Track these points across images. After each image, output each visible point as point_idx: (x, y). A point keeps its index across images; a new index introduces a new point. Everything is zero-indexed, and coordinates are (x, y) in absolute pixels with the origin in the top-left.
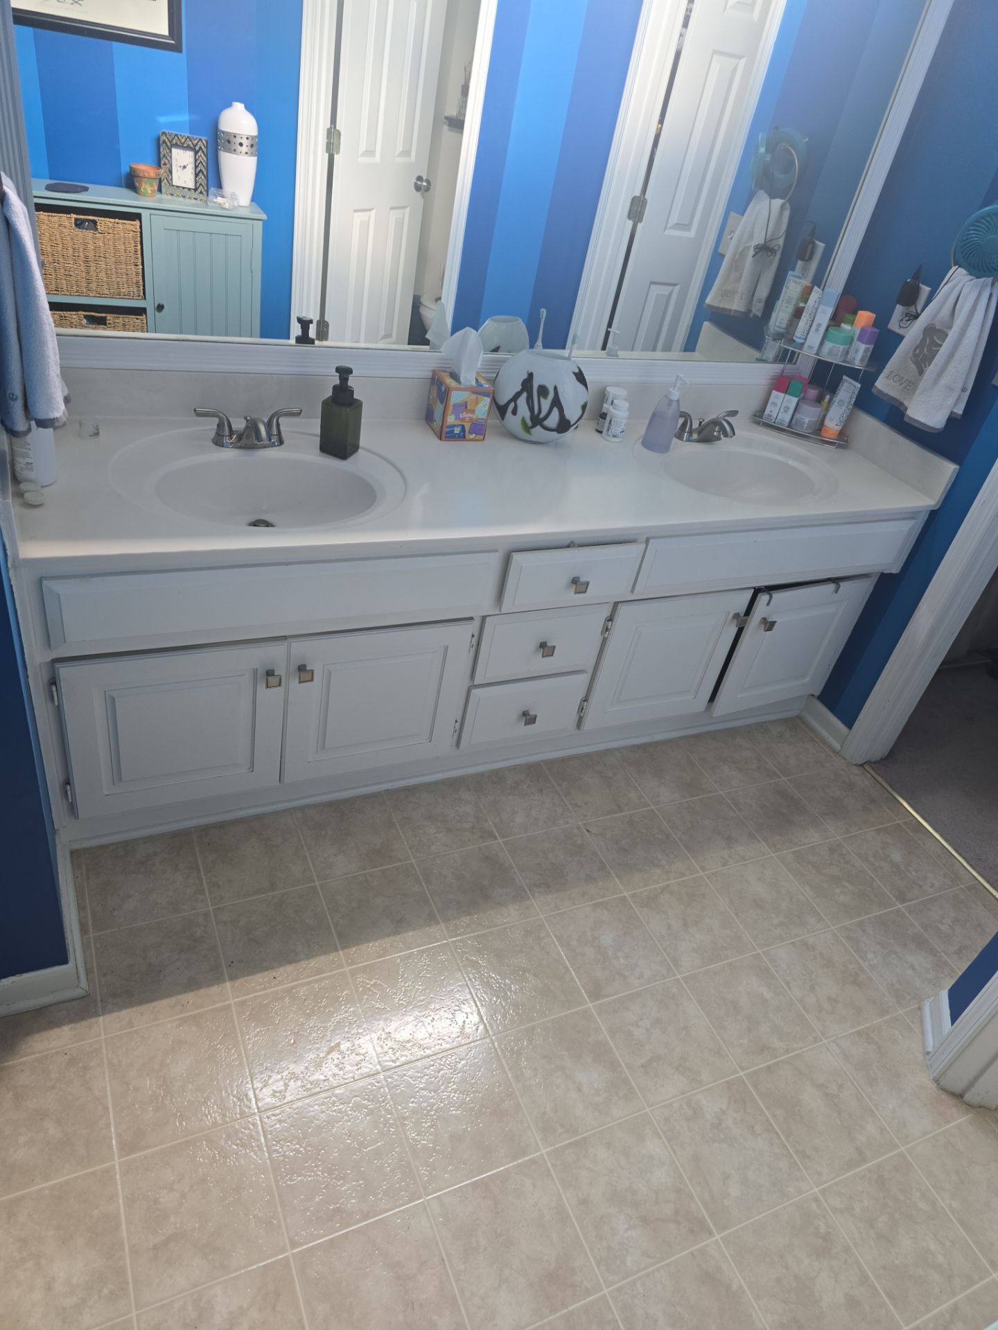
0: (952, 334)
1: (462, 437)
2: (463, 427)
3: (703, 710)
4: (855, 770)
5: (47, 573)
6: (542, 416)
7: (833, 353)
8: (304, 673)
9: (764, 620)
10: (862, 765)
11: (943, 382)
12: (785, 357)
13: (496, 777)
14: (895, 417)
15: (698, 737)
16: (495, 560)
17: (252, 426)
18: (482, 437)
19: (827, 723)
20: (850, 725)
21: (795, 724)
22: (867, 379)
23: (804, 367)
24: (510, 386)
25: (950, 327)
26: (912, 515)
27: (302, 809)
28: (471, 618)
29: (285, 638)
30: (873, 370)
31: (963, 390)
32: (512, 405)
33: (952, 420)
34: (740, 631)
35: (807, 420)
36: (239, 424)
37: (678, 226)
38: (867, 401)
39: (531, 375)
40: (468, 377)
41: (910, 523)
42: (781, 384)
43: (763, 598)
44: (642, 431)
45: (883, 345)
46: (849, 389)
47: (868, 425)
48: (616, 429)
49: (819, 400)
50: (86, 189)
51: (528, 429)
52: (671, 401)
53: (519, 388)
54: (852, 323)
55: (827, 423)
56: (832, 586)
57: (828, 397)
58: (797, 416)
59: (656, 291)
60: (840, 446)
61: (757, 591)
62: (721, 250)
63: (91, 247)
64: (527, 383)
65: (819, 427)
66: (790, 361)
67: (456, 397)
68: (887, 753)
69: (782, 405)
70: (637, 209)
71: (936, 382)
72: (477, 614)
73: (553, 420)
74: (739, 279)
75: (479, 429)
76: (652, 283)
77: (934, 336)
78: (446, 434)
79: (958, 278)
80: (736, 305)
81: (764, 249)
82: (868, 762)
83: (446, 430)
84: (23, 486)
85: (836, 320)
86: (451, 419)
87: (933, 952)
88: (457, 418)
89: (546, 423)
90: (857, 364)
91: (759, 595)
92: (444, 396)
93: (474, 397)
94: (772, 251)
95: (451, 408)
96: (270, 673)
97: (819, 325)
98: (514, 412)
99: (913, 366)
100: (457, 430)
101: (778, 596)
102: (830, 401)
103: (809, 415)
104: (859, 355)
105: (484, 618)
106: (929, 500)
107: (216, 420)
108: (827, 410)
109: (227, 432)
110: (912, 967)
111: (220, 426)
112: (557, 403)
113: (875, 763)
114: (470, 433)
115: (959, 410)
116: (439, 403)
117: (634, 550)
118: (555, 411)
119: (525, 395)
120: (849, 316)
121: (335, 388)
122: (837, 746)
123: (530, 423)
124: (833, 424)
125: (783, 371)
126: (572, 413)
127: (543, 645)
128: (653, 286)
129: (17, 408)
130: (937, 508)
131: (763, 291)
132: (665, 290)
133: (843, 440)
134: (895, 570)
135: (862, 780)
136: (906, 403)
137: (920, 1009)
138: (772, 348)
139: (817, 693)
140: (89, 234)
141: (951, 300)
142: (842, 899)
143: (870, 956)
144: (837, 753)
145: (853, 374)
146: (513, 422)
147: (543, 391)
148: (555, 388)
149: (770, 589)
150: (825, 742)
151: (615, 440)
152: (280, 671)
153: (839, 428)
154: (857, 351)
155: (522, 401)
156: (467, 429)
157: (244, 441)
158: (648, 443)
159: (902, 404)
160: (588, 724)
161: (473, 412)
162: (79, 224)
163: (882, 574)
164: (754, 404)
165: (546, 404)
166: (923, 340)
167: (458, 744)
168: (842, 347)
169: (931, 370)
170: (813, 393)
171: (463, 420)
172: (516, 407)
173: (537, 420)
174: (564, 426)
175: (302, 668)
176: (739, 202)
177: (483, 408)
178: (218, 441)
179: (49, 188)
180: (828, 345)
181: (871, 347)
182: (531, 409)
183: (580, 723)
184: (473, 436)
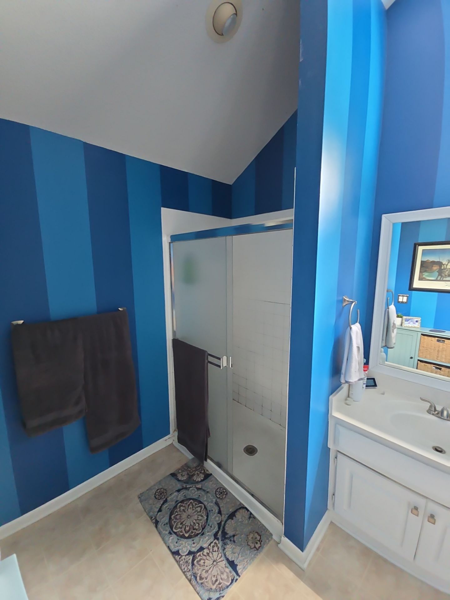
5: (338, 423)
8: (432, 518)
17: (442, 412)
29: (427, 498)
36: (439, 408)
50: (444, 332)
63: (441, 347)
84: (348, 399)
96: (415, 509)
107: (430, 404)
109: (433, 409)
111: (431, 406)
140: (441, 344)
152: (421, 511)
157: (438, 415)
162: (438, 341)
175: (432, 516)
178: (429, 411)
179: (431, 331)
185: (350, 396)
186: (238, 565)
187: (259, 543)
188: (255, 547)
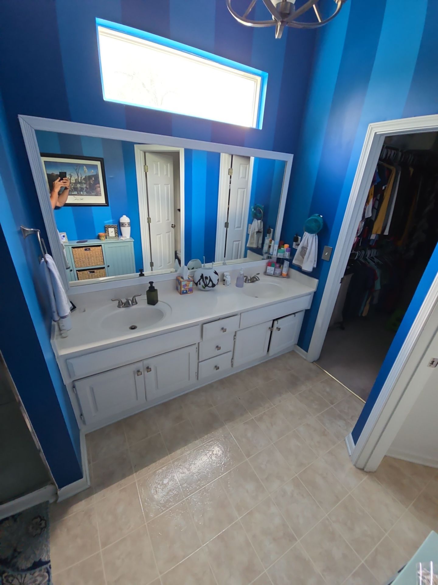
0: (309, 248)
1: (186, 293)
2: (186, 291)
3: (266, 354)
4: (311, 364)
5: (68, 358)
6: (207, 284)
7: (280, 255)
8: (148, 369)
9: (277, 328)
11: (309, 260)
13: (211, 386)
14: (300, 270)
15: (266, 362)
16: (199, 327)
17: (128, 302)
18: (192, 292)
19: (301, 351)
20: (307, 350)
21: (292, 353)
22: (290, 261)
23: (274, 260)
24: (197, 278)
25: (308, 246)
26: (310, 294)
27: (155, 407)
28: (195, 344)
29: (141, 361)
30: (291, 258)
31: (315, 261)
32: (199, 282)
33: (314, 269)
34: (271, 332)
36: (124, 301)
37: (237, 227)
38: (291, 266)
39: (202, 275)
40: (186, 278)
41: (310, 296)
42: (269, 264)
43: (276, 322)
44: (235, 282)
45: (293, 252)
46: (286, 264)
47: (293, 272)
48: (228, 283)
49: (280, 267)
50: (87, 241)
51: (204, 288)
52: (241, 274)
53: (200, 278)
54: (283, 247)
56: (293, 315)
57: (282, 266)
58: (275, 272)
59: (235, 243)
60: (288, 278)
61: (274, 320)
62: (248, 233)
63: (89, 255)
64: (202, 276)
65: (281, 274)
67: (183, 283)
68: (319, 358)
69: (271, 270)
70: (227, 225)
71: (307, 260)
72: (197, 342)
73: (211, 284)
74: (254, 240)
75: (191, 290)
76: (234, 241)
77: (304, 249)
78: (182, 293)
79: (306, 235)
80: (254, 246)
81: (258, 232)
82: (314, 361)
83: (182, 292)
84: (62, 332)
85: (279, 247)
86: (183, 289)
88: (184, 288)
89: (209, 285)
90: (287, 258)
92: (180, 283)
93: (188, 282)
94: (260, 232)
95: (182, 286)
96: (138, 371)
97: (275, 249)
98: (200, 284)
99: (301, 257)
101: (279, 321)
102: (283, 267)
103: (278, 271)
104: (287, 255)
105: (199, 343)
106: (313, 289)
107: (118, 302)
108: (282, 269)
109: (121, 303)
111: (119, 302)
112: (210, 280)
113: (316, 361)
114: (189, 291)
115: (315, 266)
116: (179, 285)
117: (238, 317)
118: (211, 283)
119: (202, 279)
120: (282, 246)
121: (149, 287)
122: (305, 358)
123: (204, 286)
124: (285, 273)
125: (269, 261)
126: (215, 282)
127: (217, 347)
128: (234, 242)
129: (55, 315)
130: (316, 290)
131: (260, 242)
132: (238, 242)
133: (288, 276)
134: (309, 308)
135: (314, 367)
136: (301, 266)
137: (345, 440)
139: (296, 343)
140: (88, 252)
141: (306, 240)
142: (315, 407)
144: (305, 360)
145: (287, 260)
146: (200, 286)
147: (206, 278)
148: (210, 277)
149: (277, 319)
150: (301, 357)
151: (228, 286)
152: (141, 370)
153: (286, 273)
154: (286, 254)
155: (201, 281)
157: (126, 305)
158: (237, 285)
159: (300, 266)
160: (235, 365)
161: (188, 286)
162: (86, 250)
163: (306, 310)
164: (264, 270)
165: (208, 281)
166: (302, 250)
167: (198, 379)
168: (282, 254)
169: (306, 257)
170: (278, 265)
171: (186, 288)
174: (214, 285)
175: (148, 368)
176: (250, 222)
177: (191, 284)
178: (119, 306)
179: (77, 242)
180: (279, 254)
181: (289, 253)
182: (204, 283)
183: (232, 366)
184: (189, 292)
185: (62, 328)
187: (42, 522)
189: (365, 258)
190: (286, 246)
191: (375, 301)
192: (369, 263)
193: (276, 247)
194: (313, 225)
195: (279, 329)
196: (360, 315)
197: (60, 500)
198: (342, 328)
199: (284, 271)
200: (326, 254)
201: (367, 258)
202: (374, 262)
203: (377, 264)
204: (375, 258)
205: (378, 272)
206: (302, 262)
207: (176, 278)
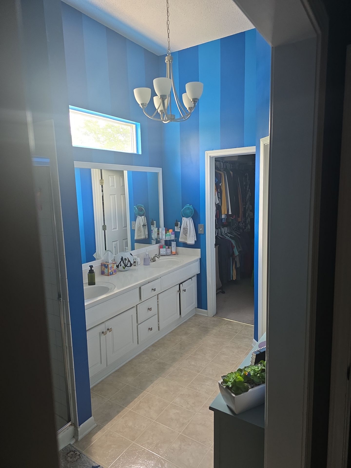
0: (188, 228)
1: (113, 274)
3: (179, 317)
6: (126, 264)
7: (168, 238)
9: (183, 290)
10: (213, 317)
11: (191, 236)
12: (158, 242)
13: (147, 350)
14: (186, 245)
15: (180, 325)
16: (138, 289)
18: (116, 273)
19: (202, 312)
20: (207, 310)
21: (196, 315)
22: (177, 240)
23: (163, 243)
24: (119, 260)
25: (187, 227)
26: (197, 260)
28: (134, 307)
29: (103, 322)
31: (195, 236)
32: (120, 264)
33: (195, 241)
34: (180, 294)
35: (169, 252)
37: (114, 229)
38: (179, 244)
39: (122, 257)
40: (110, 261)
42: (161, 247)
43: (181, 285)
44: (143, 262)
45: (177, 235)
46: (174, 244)
47: (180, 249)
48: (139, 264)
49: (169, 248)
51: (124, 268)
52: (147, 255)
53: (121, 260)
55: (172, 251)
56: (191, 279)
58: (167, 252)
62: (132, 229)
64: (122, 259)
65: (172, 253)
66: (159, 243)
67: (110, 266)
68: (216, 312)
69: (163, 251)
70: (104, 228)
71: (190, 236)
72: (135, 305)
73: (129, 265)
74: (141, 232)
75: (115, 271)
76: (113, 242)
77: (185, 230)
79: (184, 220)
80: (143, 237)
81: (144, 225)
83: (109, 273)
85: (166, 233)
86: (110, 271)
87: (247, 338)
88: (111, 270)
89: (128, 266)
90: (173, 239)
91: (180, 285)
93: (113, 264)
94: (145, 225)
95: (109, 268)
96: (103, 332)
97: (164, 234)
98: (121, 266)
99: (185, 235)
100: (111, 273)
101: (183, 284)
102: (171, 247)
103: (169, 251)
104: (173, 237)
105: (137, 306)
106: (199, 257)
108: (171, 249)
110: (246, 341)
112: (129, 261)
113: (215, 315)
115: (196, 239)
116: (106, 269)
117: (159, 280)
118: (129, 263)
119: (122, 261)
120: (168, 231)
122: (207, 315)
123: (124, 267)
124: (174, 251)
125: (159, 245)
126: (132, 262)
127: (148, 309)
130: (201, 257)
131: (147, 233)
133: (176, 254)
134: (199, 273)
135: (215, 319)
136: (186, 242)
137: (252, 346)
138: (154, 242)
139: (197, 307)
141: (185, 223)
142: (227, 337)
143: (238, 343)
144: (207, 317)
145: (173, 241)
146: (121, 268)
147: (125, 259)
148: (128, 258)
149: (182, 283)
150: (204, 316)
151: (140, 266)
156: (113, 272)
158: (144, 265)
160: (161, 329)
161: (113, 268)
163: (197, 274)
164: (158, 253)
165: (127, 261)
166: (184, 230)
167: (138, 343)
168: (169, 237)
169: (188, 235)
170: (167, 247)
171: (112, 270)
172: (121, 264)
173: (126, 266)
174: (131, 265)
175: (108, 329)
176: (134, 218)
177: (115, 267)
180: (167, 237)
181: (175, 235)
182: (124, 264)
183: (159, 330)
184: (114, 273)
186: (93, 466)
187: (76, 452)
188: (79, 455)
189: (221, 235)
190: (171, 231)
191: (238, 266)
192: (225, 237)
193: (164, 232)
194: (188, 211)
195: (185, 290)
196: (232, 279)
197: (80, 438)
198: (223, 292)
199: (173, 250)
200: (201, 230)
201: (223, 234)
202: (228, 236)
203: (231, 237)
204: (227, 234)
205: (233, 242)
206: (186, 239)
207: (101, 264)
